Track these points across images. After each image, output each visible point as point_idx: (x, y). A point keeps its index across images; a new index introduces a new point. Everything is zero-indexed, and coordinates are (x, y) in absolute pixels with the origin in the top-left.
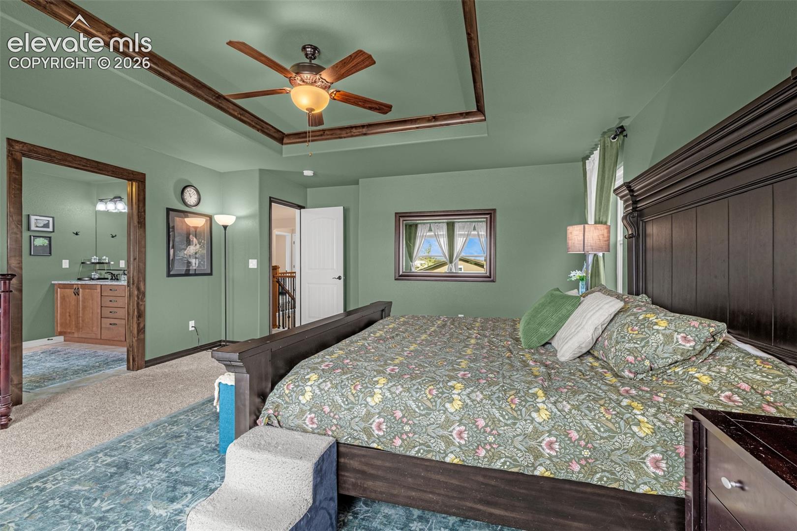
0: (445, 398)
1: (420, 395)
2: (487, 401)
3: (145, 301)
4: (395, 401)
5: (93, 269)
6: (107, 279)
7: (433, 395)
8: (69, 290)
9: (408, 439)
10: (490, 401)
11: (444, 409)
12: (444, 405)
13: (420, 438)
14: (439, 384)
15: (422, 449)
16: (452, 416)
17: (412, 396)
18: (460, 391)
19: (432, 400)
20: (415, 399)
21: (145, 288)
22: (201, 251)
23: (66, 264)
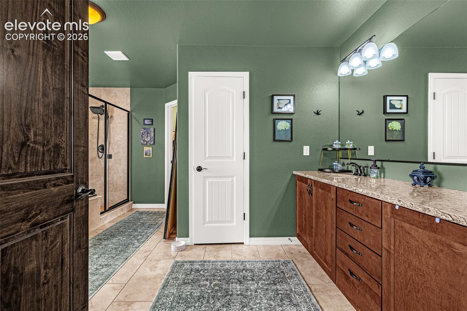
5: (335, 157)
6: (351, 171)
8: (304, 184)
23: (306, 151)
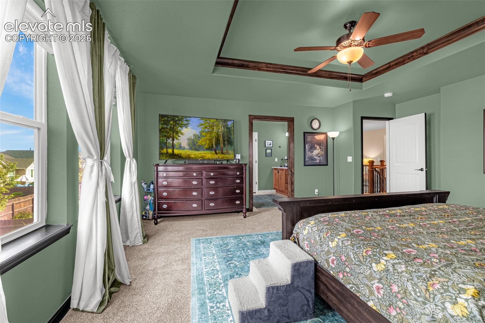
0: (374, 259)
1: (358, 251)
2: (407, 274)
3: (294, 177)
4: (343, 249)
7: (367, 254)
8: (276, 171)
9: (347, 277)
10: (409, 276)
11: (370, 266)
12: (372, 263)
13: (354, 280)
14: (376, 249)
15: (354, 288)
16: (375, 273)
17: (353, 250)
18: (389, 259)
19: (365, 257)
20: (354, 252)
21: (294, 171)
22: (321, 153)
23: (276, 160)
